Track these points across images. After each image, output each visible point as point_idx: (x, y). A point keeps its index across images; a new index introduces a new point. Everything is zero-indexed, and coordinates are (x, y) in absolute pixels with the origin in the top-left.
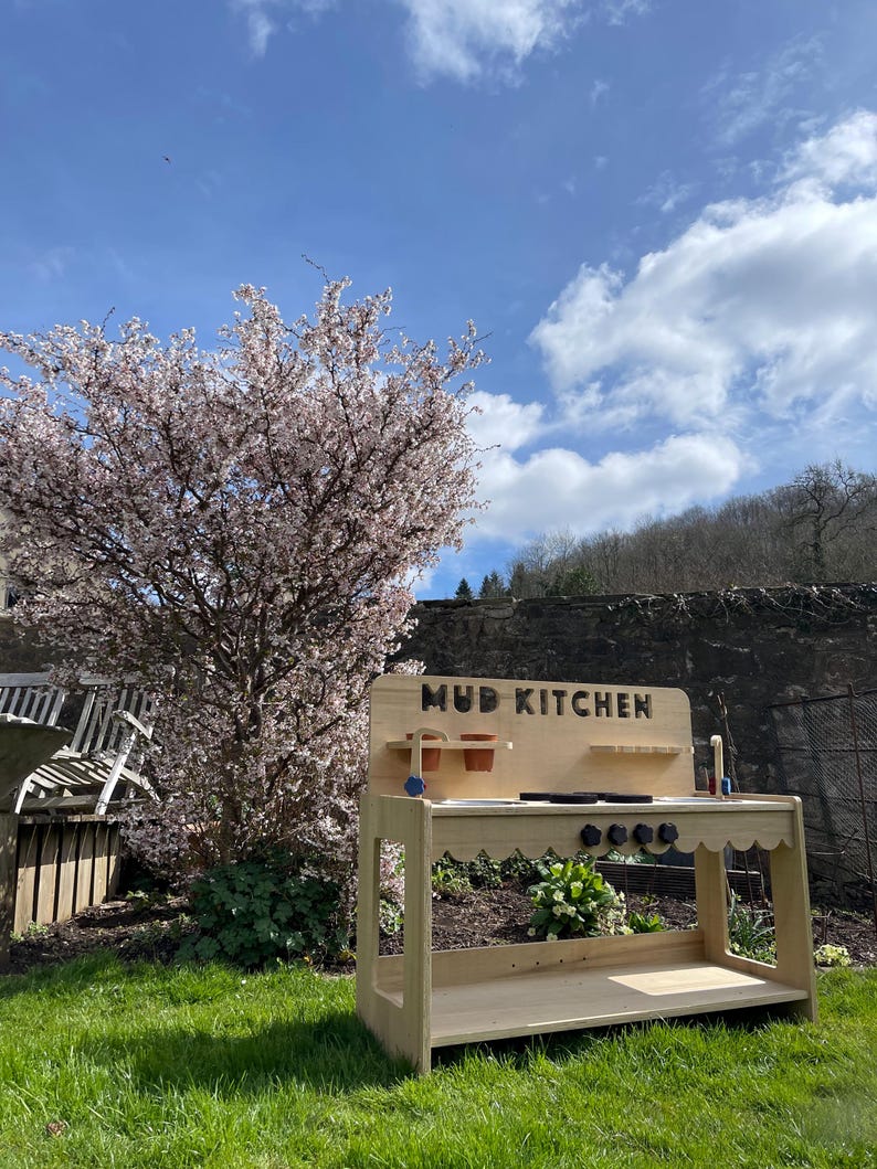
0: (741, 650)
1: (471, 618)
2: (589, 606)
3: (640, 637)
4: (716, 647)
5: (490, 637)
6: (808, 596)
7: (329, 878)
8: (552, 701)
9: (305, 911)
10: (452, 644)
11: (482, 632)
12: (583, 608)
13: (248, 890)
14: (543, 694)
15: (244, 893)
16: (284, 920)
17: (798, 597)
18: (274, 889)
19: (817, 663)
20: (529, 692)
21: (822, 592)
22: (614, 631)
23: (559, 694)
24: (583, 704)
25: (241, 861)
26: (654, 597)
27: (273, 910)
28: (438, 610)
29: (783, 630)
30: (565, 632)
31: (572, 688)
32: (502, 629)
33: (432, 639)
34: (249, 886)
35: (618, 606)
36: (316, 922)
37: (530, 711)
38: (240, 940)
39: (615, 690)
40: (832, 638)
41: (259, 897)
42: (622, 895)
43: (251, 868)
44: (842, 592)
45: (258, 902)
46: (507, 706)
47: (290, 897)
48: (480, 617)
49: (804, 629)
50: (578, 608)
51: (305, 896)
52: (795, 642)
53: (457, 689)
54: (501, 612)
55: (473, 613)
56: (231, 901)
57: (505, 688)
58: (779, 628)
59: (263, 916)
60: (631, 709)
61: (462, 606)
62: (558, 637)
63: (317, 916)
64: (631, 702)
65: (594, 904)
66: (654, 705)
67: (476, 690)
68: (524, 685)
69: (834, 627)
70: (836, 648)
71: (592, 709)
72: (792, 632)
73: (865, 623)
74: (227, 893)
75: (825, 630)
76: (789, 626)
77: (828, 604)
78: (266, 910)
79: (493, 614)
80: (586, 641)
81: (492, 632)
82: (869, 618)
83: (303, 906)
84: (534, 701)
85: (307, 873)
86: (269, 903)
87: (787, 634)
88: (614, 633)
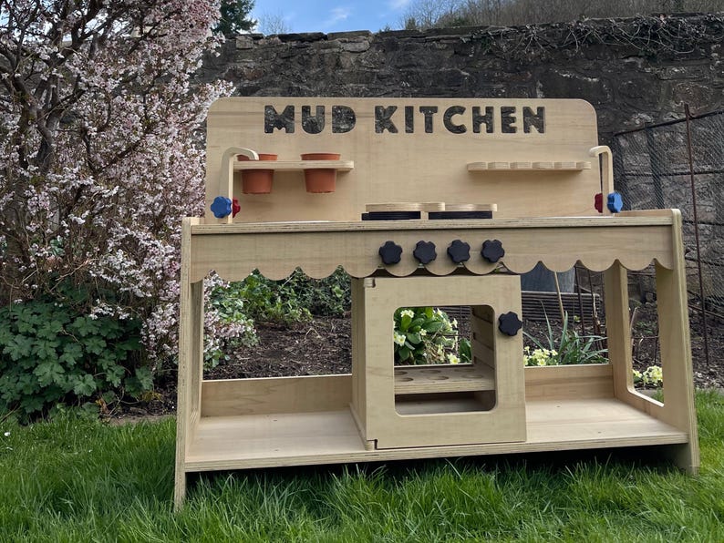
0: (590, 80)
1: (327, 51)
2: (443, 39)
3: (494, 69)
4: (566, 77)
5: (346, 71)
6: (656, 26)
7: (126, 315)
8: (419, 119)
9: (97, 351)
10: (307, 77)
11: (338, 65)
12: (438, 40)
13: (32, 330)
14: (409, 110)
15: (27, 335)
16: (72, 362)
17: (646, 27)
18: (60, 329)
19: (663, 91)
20: (392, 109)
21: (670, 22)
22: (468, 62)
23: (429, 112)
24: (457, 120)
25: (27, 301)
26: (507, 29)
27: (59, 352)
28: (294, 44)
29: (631, 60)
30: (420, 65)
31: (443, 104)
32: (358, 62)
33: (288, 72)
34: (35, 326)
35: (471, 38)
36: (112, 363)
37: (393, 129)
38: (20, 385)
39: (498, 104)
40: (677, 67)
41: (44, 339)
42: (455, 322)
43: (39, 307)
44: (689, 22)
45: (42, 344)
46: (365, 125)
47: (80, 338)
48: (336, 50)
49: (651, 59)
50: (435, 40)
51: (99, 335)
52: (642, 72)
53: (306, 110)
54: (357, 45)
55: (329, 47)
56: (10, 344)
57: (364, 107)
58: (627, 58)
59: (48, 358)
60: (519, 124)
61: (318, 40)
62: (413, 69)
63: (113, 356)
64: (519, 115)
65: (423, 332)
66: (548, 118)
67: (328, 109)
68: (385, 102)
69: (680, 56)
70: (681, 77)
71: (469, 125)
72: (640, 62)
73: (709, 52)
74: (9, 334)
75: (671, 60)
76: (637, 56)
77: (674, 34)
78: (52, 352)
79: (350, 47)
80: (440, 73)
81: (348, 65)
82: (713, 47)
83: (96, 346)
84: (398, 119)
85: (99, 310)
86: (55, 345)
87: (634, 63)
88: (469, 64)
